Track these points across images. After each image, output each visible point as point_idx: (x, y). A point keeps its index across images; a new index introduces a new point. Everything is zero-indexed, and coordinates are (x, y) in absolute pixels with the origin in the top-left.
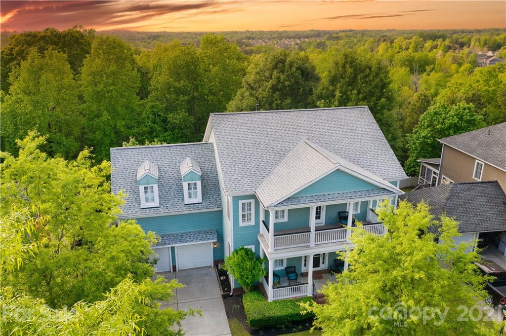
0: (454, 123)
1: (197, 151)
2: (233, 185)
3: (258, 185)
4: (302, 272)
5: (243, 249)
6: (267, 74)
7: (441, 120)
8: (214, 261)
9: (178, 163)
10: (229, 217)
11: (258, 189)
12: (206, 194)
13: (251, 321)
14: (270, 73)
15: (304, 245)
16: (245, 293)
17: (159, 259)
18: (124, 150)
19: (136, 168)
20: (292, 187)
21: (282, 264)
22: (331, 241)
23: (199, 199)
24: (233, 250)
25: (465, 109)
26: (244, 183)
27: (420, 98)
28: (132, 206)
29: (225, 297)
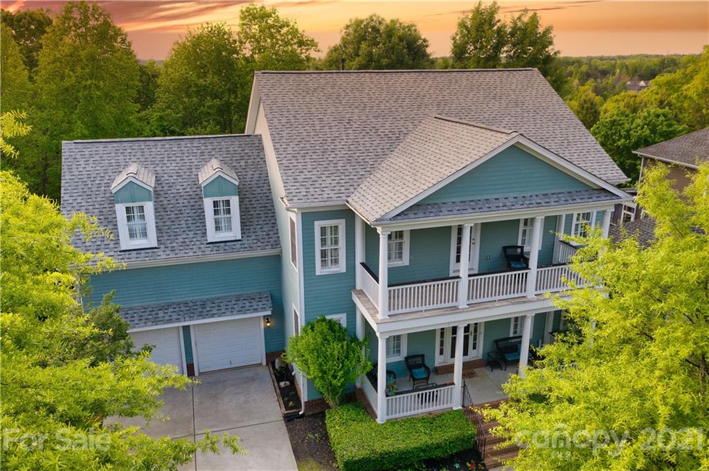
0: (645, 136)
1: (231, 149)
2: (303, 190)
3: (352, 190)
4: (436, 365)
5: (324, 320)
7: (623, 133)
8: (267, 354)
9: (193, 170)
10: (294, 259)
11: (352, 196)
12: (248, 224)
13: (347, 464)
15: (447, 305)
16: (329, 407)
17: (155, 347)
18: (88, 146)
19: (112, 177)
20: (423, 182)
21: (399, 351)
22: (497, 298)
23: (235, 233)
24: (304, 325)
25: (658, 116)
26: (323, 185)
28: (103, 247)
29: (288, 419)
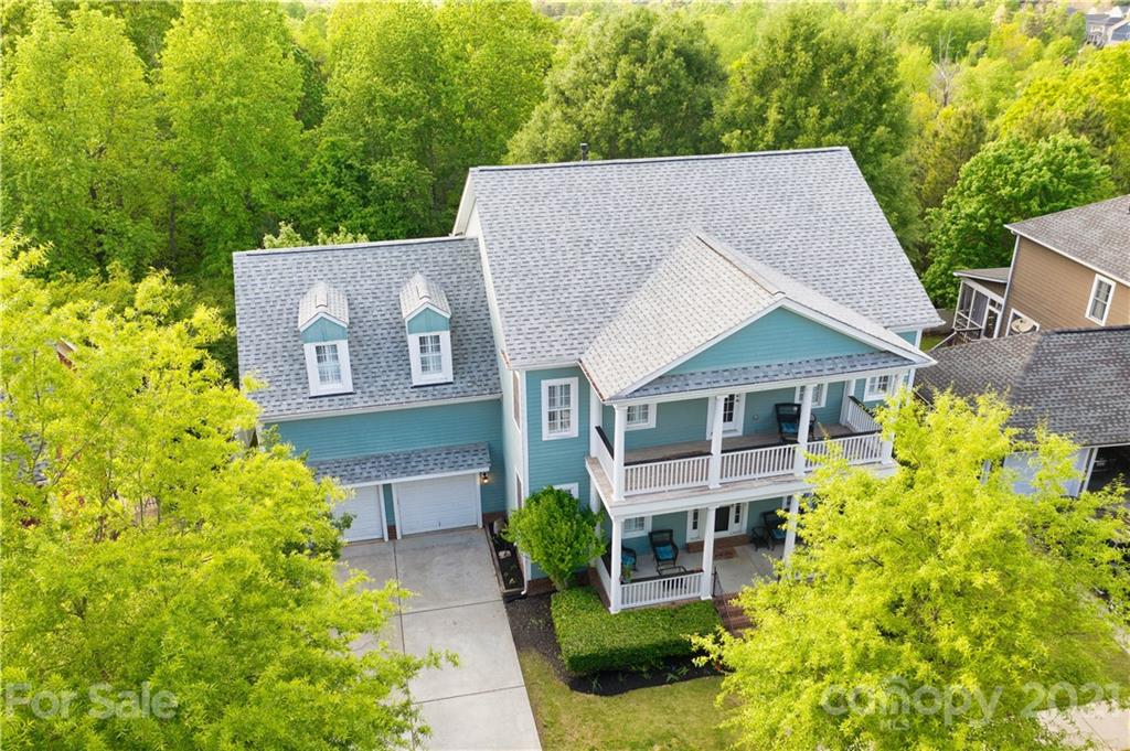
0: (1042, 182)
1: (439, 259)
2: (528, 345)
3: (586, 343)
4: (688, 541)
5: (552, 491)
6: (604, 66)
7: (1011, 176)
8: (483, 515)
9: (394, 289)
10: (517, 416)
11: (587, 352)
12: (461, 361)
13: (571, 660)
14: (610, 64)
15: (695, 484)
16: (555, 591)
17: (355, 517)
18: (264, 258)
19: (296, 301)
20: (668, 349)
21: (642, 525)
22: (757, 475)
23: (446, 374)
24: (527, 496)
25: (1067, 150)
26: (553, 338)
27: (961, 123)
28: (289, 392)
29: (509, 599)
